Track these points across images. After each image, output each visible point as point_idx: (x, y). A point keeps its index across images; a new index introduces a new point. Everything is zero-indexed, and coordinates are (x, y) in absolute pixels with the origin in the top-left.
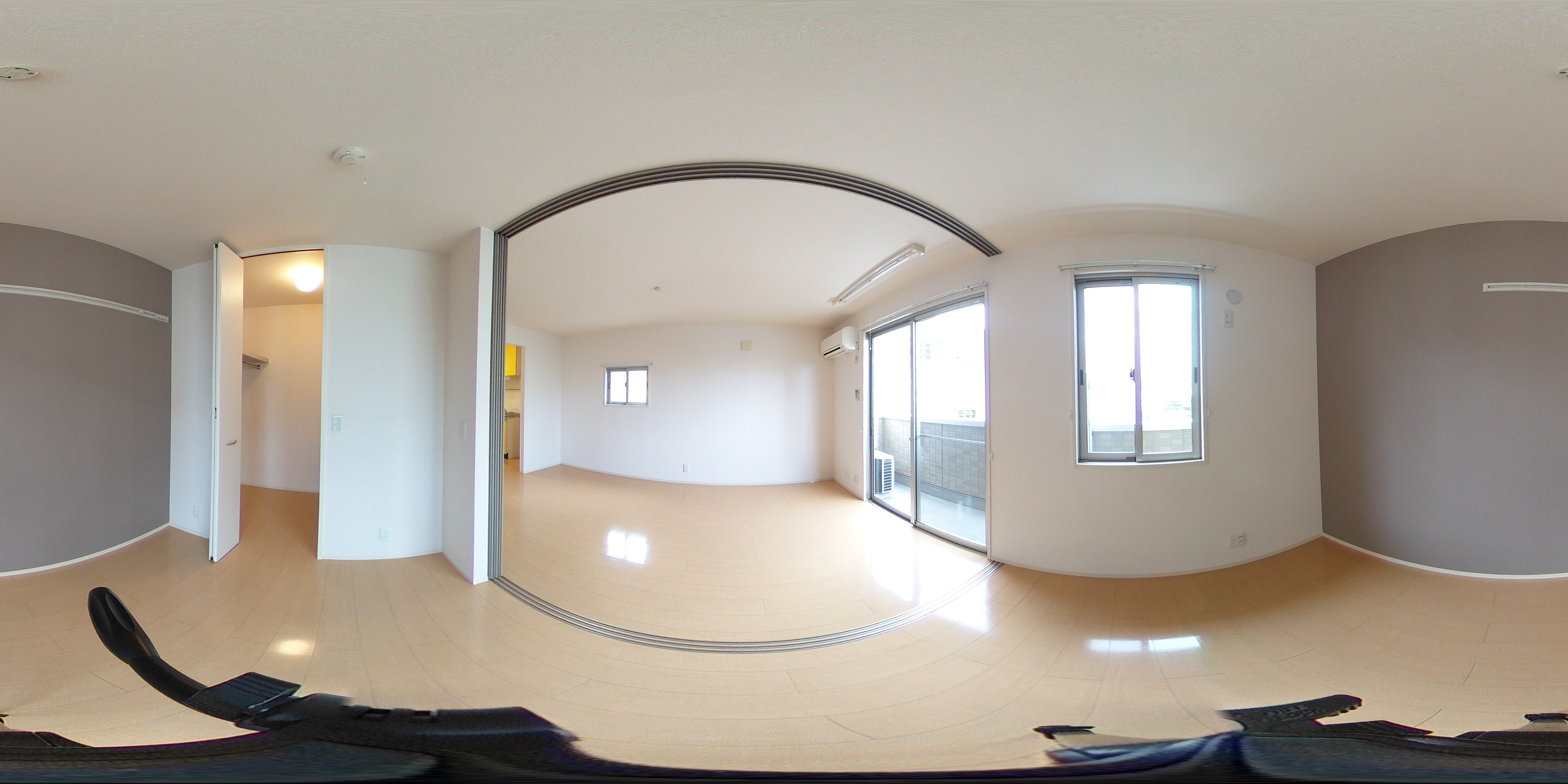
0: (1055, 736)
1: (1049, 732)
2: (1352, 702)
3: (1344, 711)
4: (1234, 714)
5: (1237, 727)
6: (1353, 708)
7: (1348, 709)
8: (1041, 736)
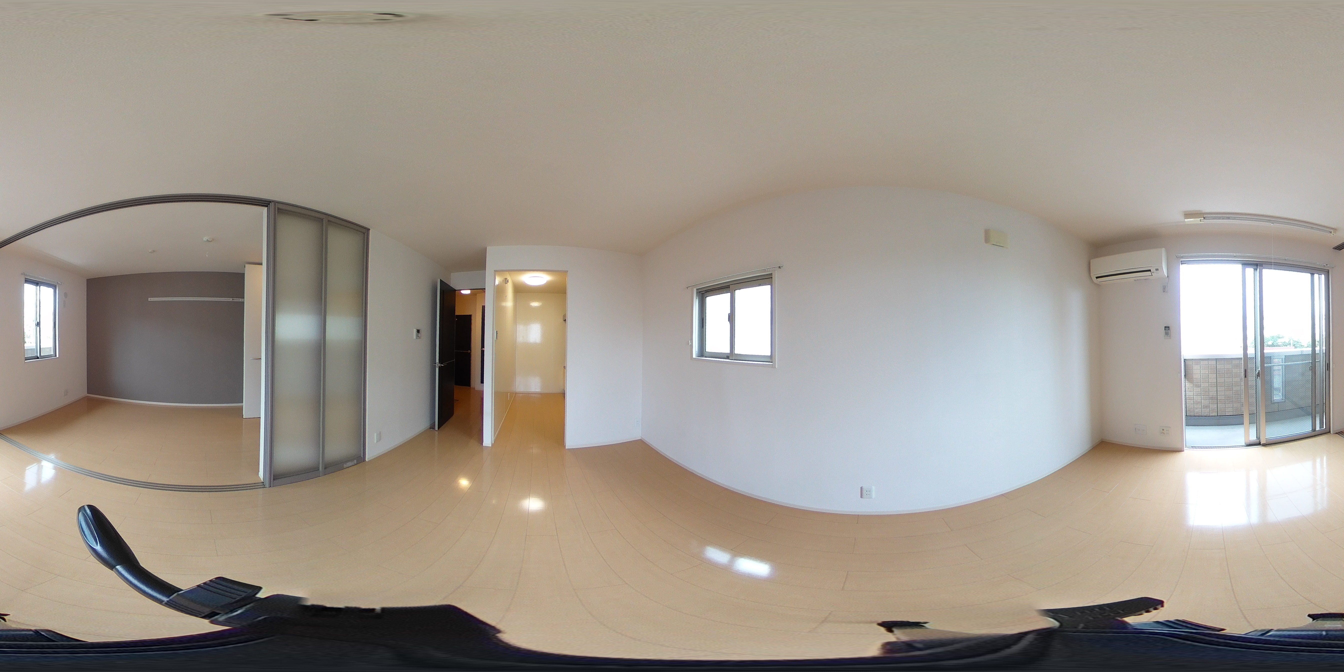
0: (894, 629)
1: (889, 626)
2: (1155, 604)
3: (1148, 611)
4: (1053, 613)
5: (1052, 623)
6: (1156, 609)
7: (1151, 609)
8: (882, 630)
